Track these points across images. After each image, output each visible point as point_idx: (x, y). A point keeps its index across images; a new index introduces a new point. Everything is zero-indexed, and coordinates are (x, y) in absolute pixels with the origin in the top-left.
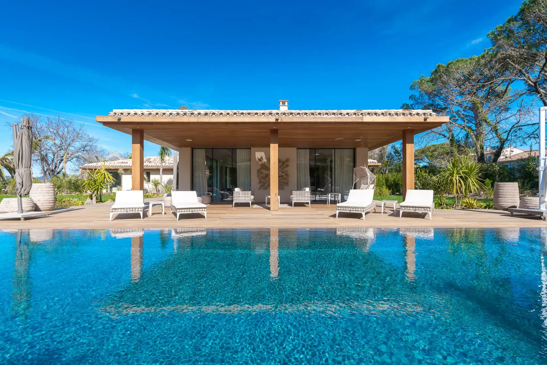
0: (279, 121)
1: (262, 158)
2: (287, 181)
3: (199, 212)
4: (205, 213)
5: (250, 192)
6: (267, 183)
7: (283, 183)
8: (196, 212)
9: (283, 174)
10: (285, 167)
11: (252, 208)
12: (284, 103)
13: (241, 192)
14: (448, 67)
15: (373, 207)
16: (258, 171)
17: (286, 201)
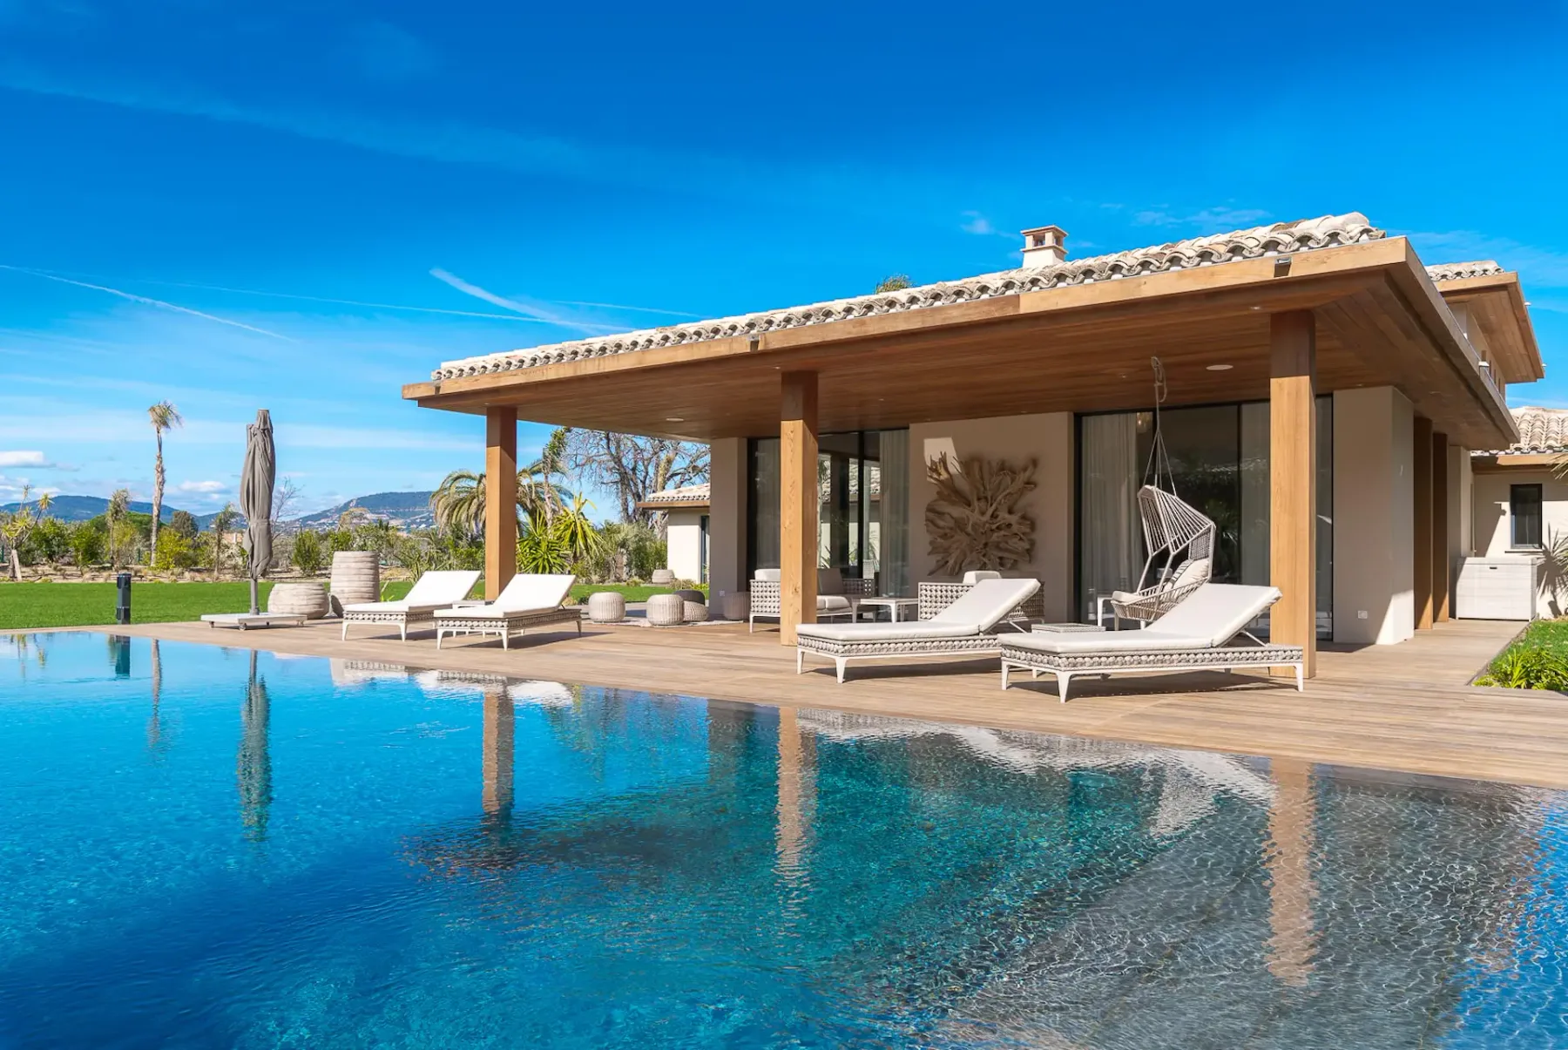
0: (760, 347)
1: (943, 460)
2: (1026, 545)
6: (958, 552)
7: (1012, 554)
10: (1022, 489)
12: (1039, 240)
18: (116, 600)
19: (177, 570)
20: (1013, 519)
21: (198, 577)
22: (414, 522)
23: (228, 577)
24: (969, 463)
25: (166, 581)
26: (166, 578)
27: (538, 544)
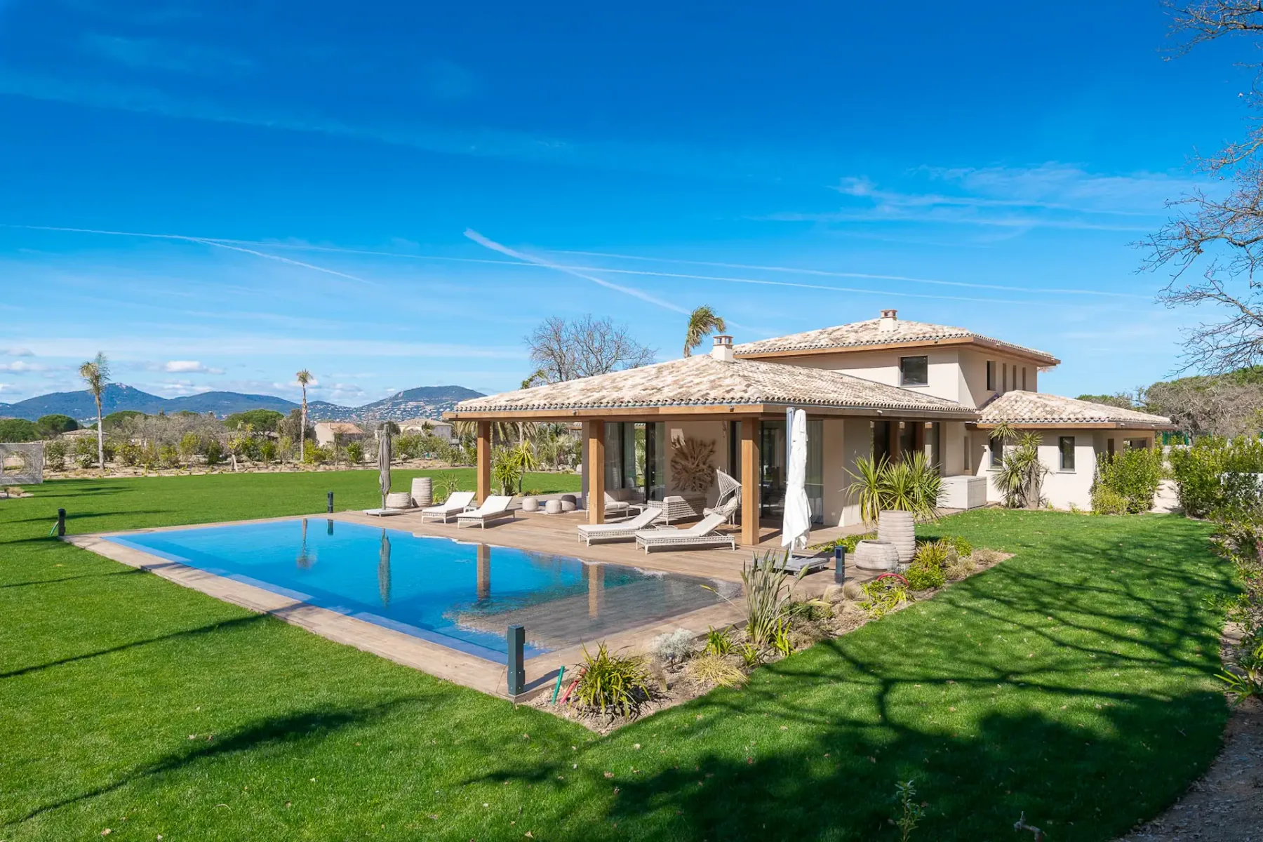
1: (678, 439)
2: (710, 479)
7: (703, 482)
18: (327, 503)
19: (316, 464)
20: (705, 467)
21: (327, 467)
22: (442, 407)
23: (343, 467)
24: (689, 440)
25: (311, 471)
26: (311, 469)
27: (505, 467)
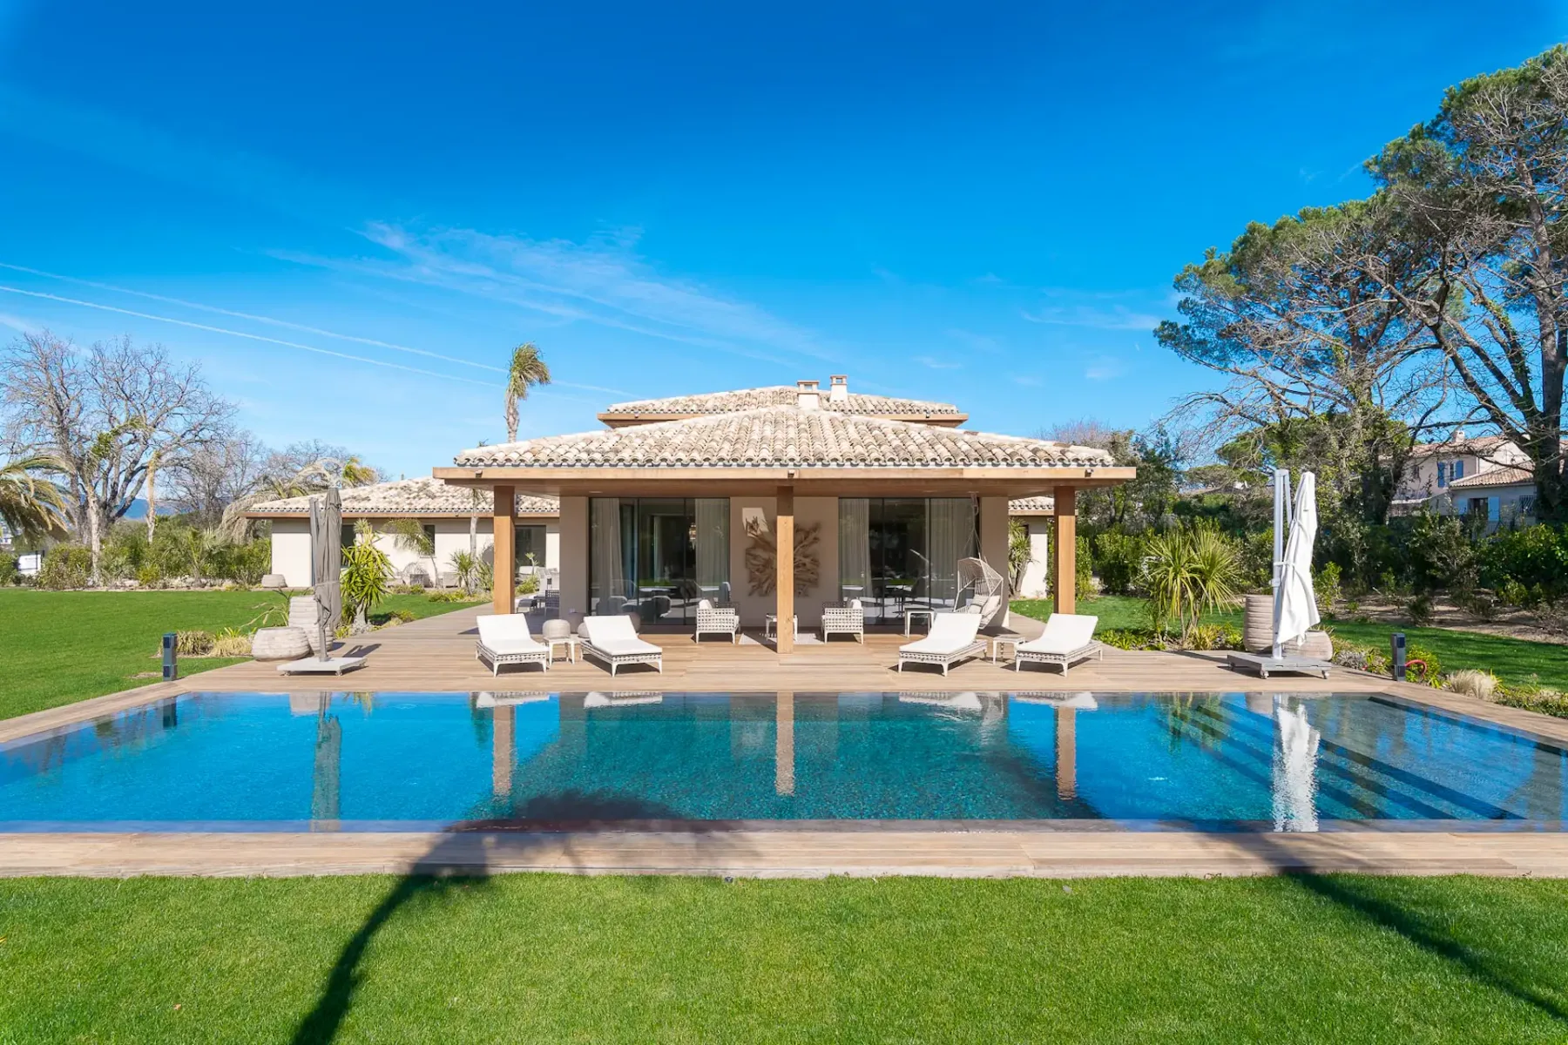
0: (796, 477)
1: (755, 521)
2: (814, 576)
3: (646, 662)
4: (658, 663)
5: (732, 610)
6: (769, 581)
7: (805, 581)
8: (642, 660)
9: (807, 561)
10: (812, 543)
11: (737, 646)
13: (713, 611)
14: (1274, 232)
15: (982, 649)
16: (748, 552)
17: (811, 626)
